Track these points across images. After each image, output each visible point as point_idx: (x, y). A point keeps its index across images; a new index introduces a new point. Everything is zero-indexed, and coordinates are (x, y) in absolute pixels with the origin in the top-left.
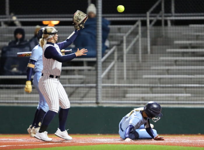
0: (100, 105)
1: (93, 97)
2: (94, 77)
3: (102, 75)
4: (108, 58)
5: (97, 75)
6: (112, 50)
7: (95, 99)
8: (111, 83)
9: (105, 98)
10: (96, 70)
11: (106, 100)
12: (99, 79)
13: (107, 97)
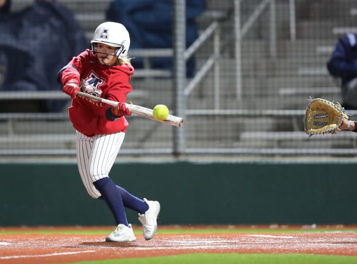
0: (182, 159)
1: (167, 139)
2: (170, 94)
3: (187, 88)
4: (199, 50)
5: (174, 89)
6: (209, 31)
7: (170, 144)
8: (208, 108)
9: (193, 143)
10: (173, 77)
11: (196, 147)
12: (180, 99)
13: (197, 139)
